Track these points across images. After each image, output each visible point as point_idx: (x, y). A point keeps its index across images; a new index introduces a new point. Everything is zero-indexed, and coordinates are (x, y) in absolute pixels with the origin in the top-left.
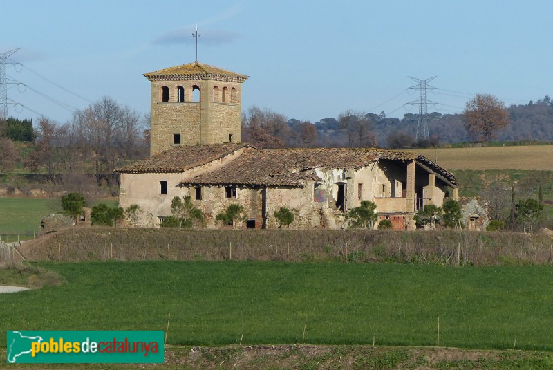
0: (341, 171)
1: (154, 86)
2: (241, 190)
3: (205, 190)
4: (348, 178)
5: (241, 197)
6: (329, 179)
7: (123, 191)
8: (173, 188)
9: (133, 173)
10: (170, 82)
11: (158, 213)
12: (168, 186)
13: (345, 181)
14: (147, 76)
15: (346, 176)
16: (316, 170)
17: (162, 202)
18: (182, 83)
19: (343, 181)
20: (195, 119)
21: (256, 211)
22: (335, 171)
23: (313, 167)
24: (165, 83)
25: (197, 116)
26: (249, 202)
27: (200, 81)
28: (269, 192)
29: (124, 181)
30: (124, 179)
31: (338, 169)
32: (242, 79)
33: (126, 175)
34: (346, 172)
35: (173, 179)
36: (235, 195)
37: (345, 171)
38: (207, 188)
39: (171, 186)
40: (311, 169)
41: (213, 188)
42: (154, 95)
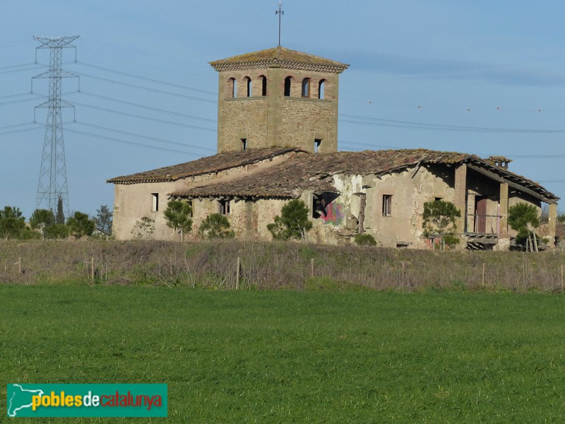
0: (360, 179)
1: (221, 78)
2: (235, 203)
3: (196, 203)
4: (366, 187)
5: (235, 212)
6: (348, 189)
7: (116, 208)
8: (165, 203)
9: (125, 184)
10: (238, 72)
12: (159, 200)
13: (365, 191)
14: (213, 65)
16: (334, 177)
18: (249, 73)
19: (361, 191)
20: (262, 118)
21: (251, 231)
22: (354, 178)
24: (232, 74)
25: (265, 115)
26: (244, 220)
27: (267, 70)
28: (261, 206)
29: (117, 194)
30: (118, 191)
31: (357, 175)
32: (340, 68)
33: (120, 187)
35: (164, 191)
36: (229, 210)
38: (198, 201)
39: (162, 200)
40: (329, 176)
41: (203, 202)
42: (221, 89)
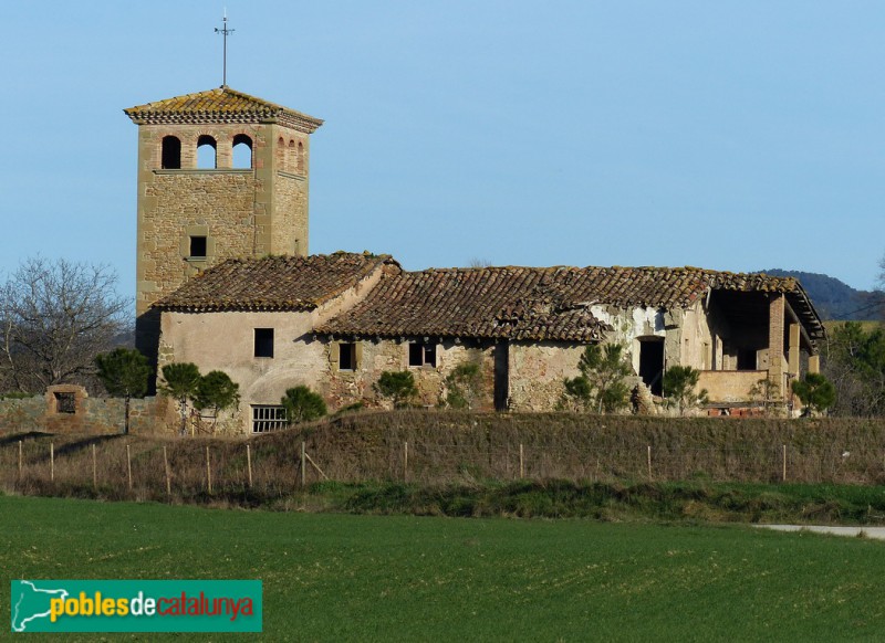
0: (652, 313)
1: (144, 136)
2: (446, 348)
3: (364, 349)
4: (668, 328)
5: (447, 363)
6: (624, 329)
7: (166, 350)
8: (290, 343)
9: (192, 311)
10: (184, 127)
11: (253, 396)
12: (275, 339)
13: (662, 333)
14: (133, 114)
15: (668, 322)
16: (593, 309)
17: (261, 372)
18: (211, 129)
19: (655, 333)
20: (241, 205)
22: (638, 312)
23: (587, 304)
24: (170, 129)
25: (247, 200)
27: (253, 125)
28: (517, 355)
29: (168, 328)
30: (169, 323)
31: (644, 307)
32: (312, 124)
33: (175, 316)
34: (666, 315)
35: (287, 326)
36: (431, 358)
37: (662, 310)
38: (370, 344)
39: (284, 340)
40: (583, 306)
41: (382, 344)
42: (144, 154)
